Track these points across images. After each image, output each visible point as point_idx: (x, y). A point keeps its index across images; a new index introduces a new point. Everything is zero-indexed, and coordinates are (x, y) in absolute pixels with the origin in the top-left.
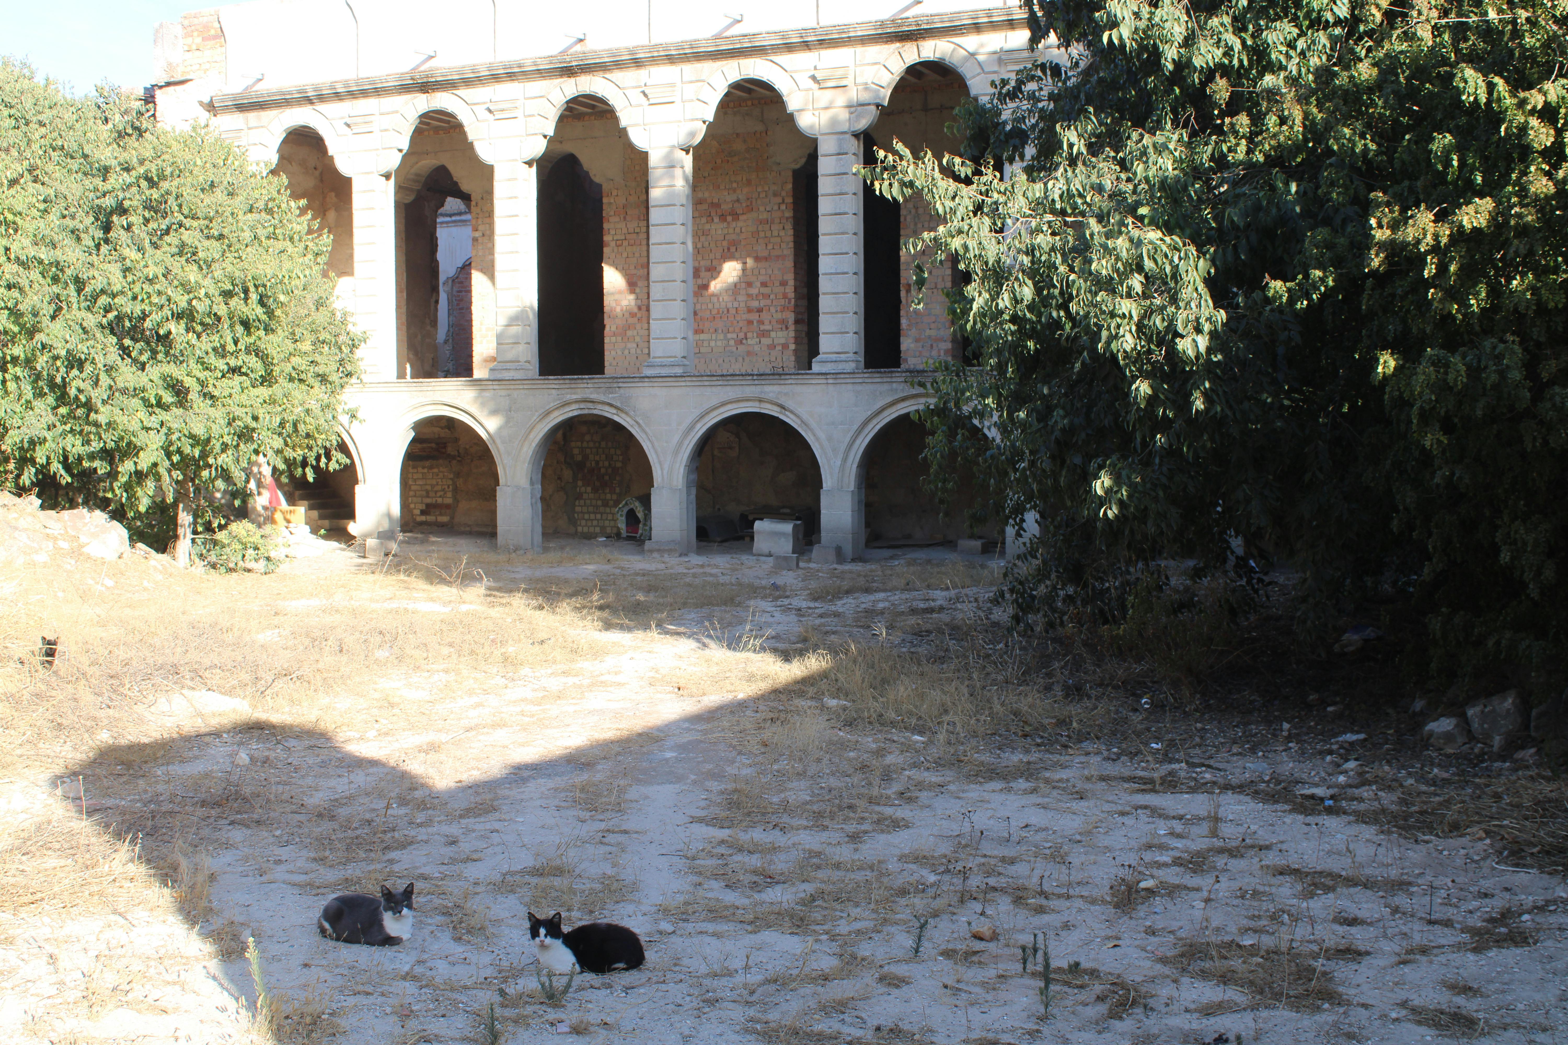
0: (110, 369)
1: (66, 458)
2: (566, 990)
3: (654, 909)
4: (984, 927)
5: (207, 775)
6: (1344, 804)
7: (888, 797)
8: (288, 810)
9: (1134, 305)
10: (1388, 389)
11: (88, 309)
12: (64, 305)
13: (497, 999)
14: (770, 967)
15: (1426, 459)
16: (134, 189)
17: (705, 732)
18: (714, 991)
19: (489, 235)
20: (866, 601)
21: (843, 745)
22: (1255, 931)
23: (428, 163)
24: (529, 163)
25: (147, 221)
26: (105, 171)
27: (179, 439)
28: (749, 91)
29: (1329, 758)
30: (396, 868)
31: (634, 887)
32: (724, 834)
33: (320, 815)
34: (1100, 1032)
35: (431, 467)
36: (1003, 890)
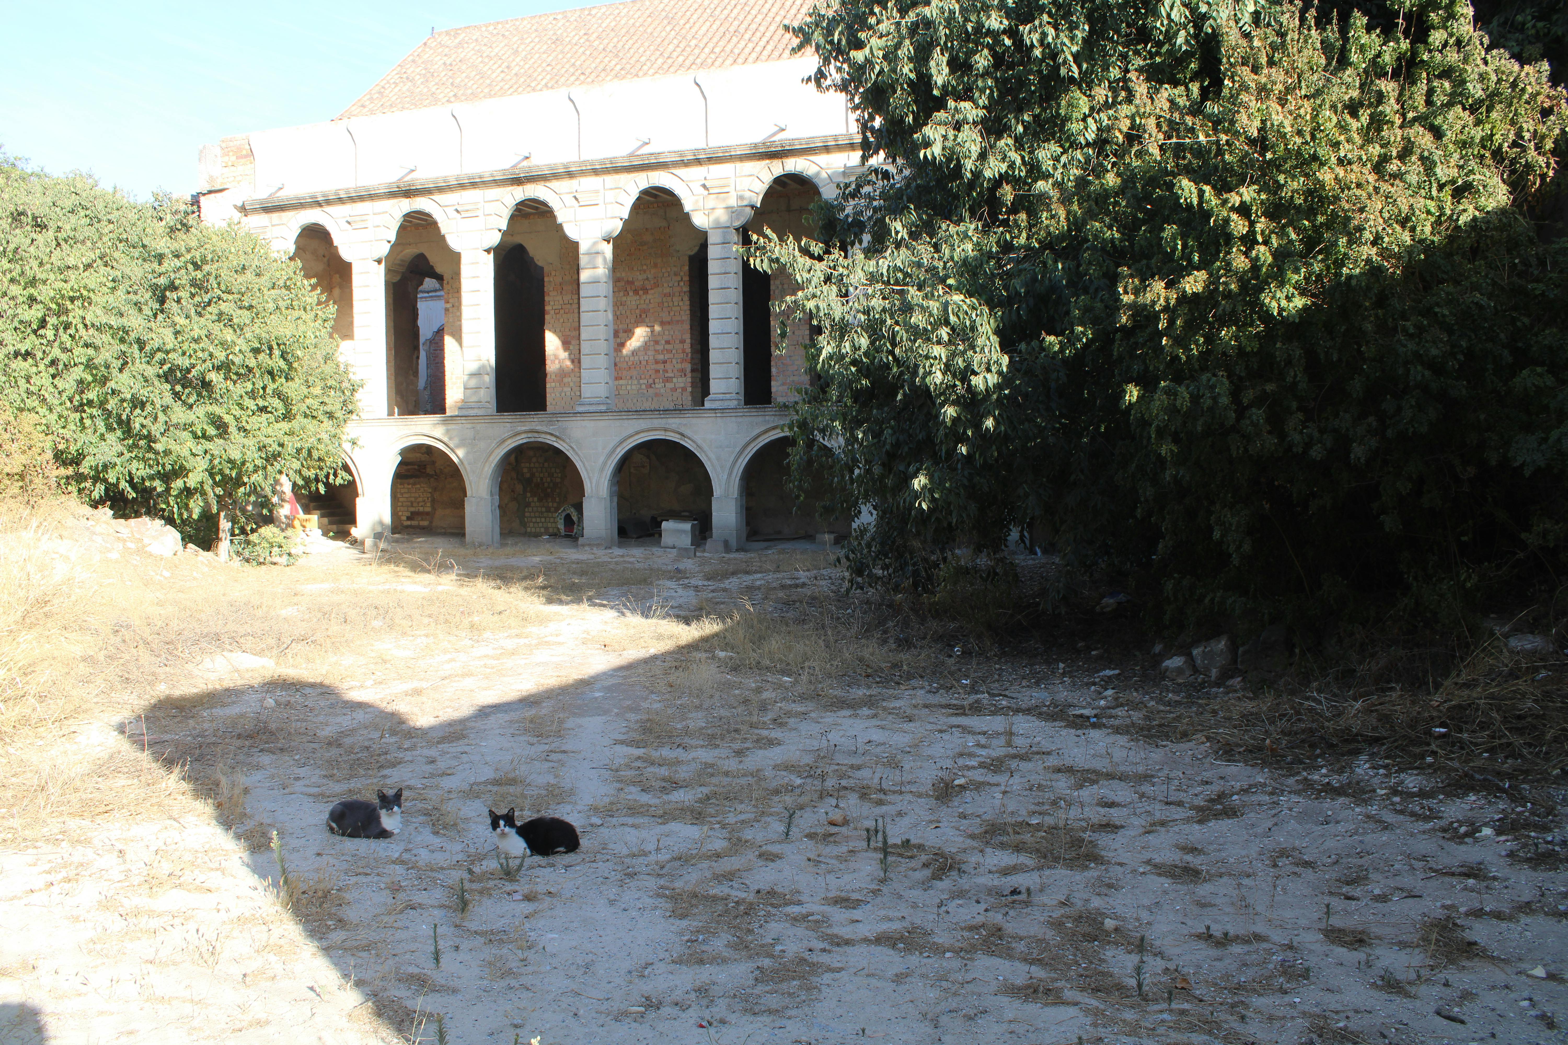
0: (165, 409)
1: (132, 479)
2: (521, 866)
3: (587, 808)
4: (837, 816)
5: (242, 716)
6: (1104, 720)
7: (764, 723)
8: (305, 740)
9: (943, 350)
10: (1133, 412)
11: (148, 363)
12: (129, 360)
13: (466, 876)
14: (675, 849)
15: (1161, 461)
16: (183, 271)
17: (625, 677)
18: (633, 867)
19: (458, 306)
20: (747, 580)
21: (730, 685)
22: (1040, 814)
23: (411, 252)
24: (488, 251)
25: (193, 296)
26: (160, 258)
27: (220, 463)
28: (655, 196)
29: (1093, 688)
30: (388, 781)
31: (572, 792)
32: (640, 752)
33: (330, 744)
34: (925, 890)
35: (414, 484)
36: (852, 789)
